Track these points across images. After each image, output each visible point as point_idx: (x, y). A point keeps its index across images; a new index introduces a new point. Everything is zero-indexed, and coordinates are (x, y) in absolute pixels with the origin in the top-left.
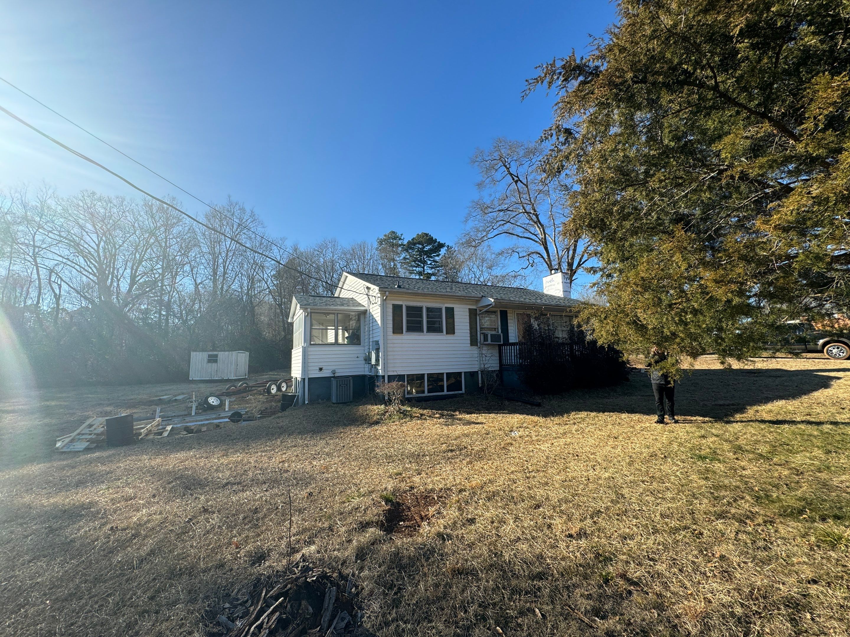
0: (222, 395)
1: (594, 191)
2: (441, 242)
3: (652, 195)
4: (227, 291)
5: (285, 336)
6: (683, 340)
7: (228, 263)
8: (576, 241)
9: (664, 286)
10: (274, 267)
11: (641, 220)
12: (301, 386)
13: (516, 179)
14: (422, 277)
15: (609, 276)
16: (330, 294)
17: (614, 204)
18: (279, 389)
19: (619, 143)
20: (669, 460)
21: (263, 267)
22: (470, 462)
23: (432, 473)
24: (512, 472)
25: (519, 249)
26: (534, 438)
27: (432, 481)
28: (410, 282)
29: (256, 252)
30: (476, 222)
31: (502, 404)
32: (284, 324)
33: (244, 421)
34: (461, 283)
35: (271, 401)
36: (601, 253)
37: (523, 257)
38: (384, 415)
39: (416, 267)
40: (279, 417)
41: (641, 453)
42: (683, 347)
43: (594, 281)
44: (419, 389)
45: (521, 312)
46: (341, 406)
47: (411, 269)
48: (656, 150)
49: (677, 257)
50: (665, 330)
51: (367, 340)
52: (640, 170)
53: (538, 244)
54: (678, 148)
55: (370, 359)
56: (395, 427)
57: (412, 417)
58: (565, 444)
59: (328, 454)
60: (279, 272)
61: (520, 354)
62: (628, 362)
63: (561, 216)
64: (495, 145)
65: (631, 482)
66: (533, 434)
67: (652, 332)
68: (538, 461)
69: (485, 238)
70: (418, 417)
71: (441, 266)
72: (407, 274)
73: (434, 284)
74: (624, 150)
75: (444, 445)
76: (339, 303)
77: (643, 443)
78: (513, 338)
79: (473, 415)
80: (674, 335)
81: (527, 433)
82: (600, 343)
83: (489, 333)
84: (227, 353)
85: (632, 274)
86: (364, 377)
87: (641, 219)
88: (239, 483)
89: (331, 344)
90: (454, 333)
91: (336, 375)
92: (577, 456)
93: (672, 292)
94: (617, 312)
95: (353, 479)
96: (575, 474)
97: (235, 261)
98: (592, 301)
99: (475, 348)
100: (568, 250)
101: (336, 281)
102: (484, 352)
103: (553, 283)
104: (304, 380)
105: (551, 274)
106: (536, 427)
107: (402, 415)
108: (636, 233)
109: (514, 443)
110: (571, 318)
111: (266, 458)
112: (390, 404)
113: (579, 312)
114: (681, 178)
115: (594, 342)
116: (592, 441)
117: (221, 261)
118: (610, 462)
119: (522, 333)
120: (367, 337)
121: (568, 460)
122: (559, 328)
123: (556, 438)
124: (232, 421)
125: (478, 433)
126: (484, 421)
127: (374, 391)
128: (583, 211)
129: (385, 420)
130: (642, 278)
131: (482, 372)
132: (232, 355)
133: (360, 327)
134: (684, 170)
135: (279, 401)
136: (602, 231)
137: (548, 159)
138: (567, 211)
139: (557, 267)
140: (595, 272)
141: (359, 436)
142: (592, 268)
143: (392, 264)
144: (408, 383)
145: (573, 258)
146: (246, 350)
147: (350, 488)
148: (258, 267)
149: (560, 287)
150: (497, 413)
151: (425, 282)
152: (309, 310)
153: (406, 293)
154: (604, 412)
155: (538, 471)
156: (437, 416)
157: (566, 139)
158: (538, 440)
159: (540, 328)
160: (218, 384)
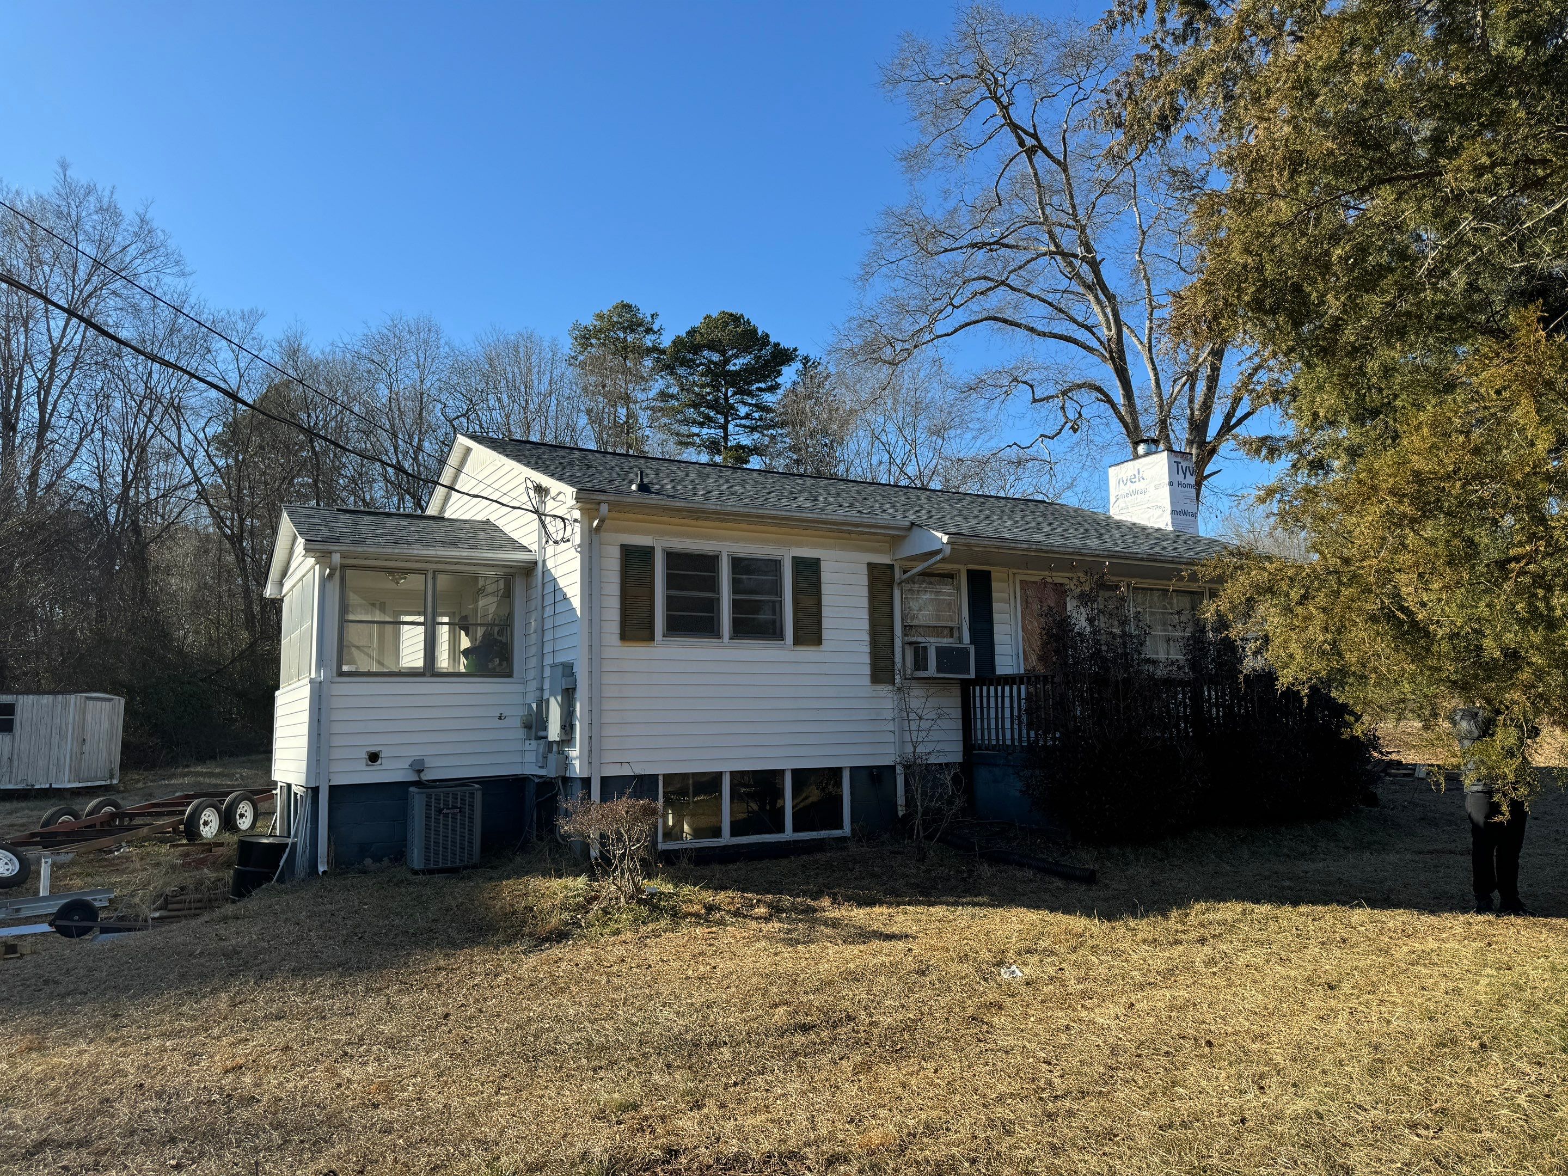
0: (30, 840)
1: (1273, 194)
2: (786, 344)
3: (1451, 211)
4: (50, 486)
5: (252, 645)
6: (1540, 674)
7: (55, 391)
8: (1218, 354)
9: (1482, 504)
10: (217, 409)
11: (1417, 293)
12: (304, 811)
13: (1030, 142)
14: (718, 459)
15: (1319, 465)
16: (409, 502)
17: (1334, 239)
18: (228, 822)
19: (1353, 43)
20: (1495, 1056)
21: (178, 409)
22: (865, 1067)
23: (740, 1101)
24: (1000, 1099)
25: (1036, 375)
26: (1074, 987)
27: (740, 1129)
28: (678, 474)
29: (154, 358)
30: (899, 283)
31: (970, 872)
32: (249, 606)
33: (104, 930)
34: (846, 481)
35: (200, 863)
36: (1295, 393)
37: (1048, 398)
38: (584, 908)
39: (701, 425)
40: (225, 919)
41: (1409, 1035)
42: (1541, 696)
43: (1271, 482)
44: (704, 822)
45: (1036, 576)
46: (437, 878)
47: (684, 429)
48: (1468, 70)
49: (1523, 412)
50: (1488, 643)
51: (533, 662)
52: (1417, 132)
53: (1095, 359)
54: (1536, 65)
55: (542, 724)
56: (620, 951)
57: (676, 915)
58: (1172, 1007)
59: (392, 1043)
60: (234, 428)
61: (1029, 711)
62: (1373, 741)
63: (1173, 267)
64: (964, 27)
65: (1375, 1128)
66: (1070, 974)
67: (1445, 647)
68: (1083, 1063)
69: (927, 337)
70: (697, 915)
71: (783, 425)
72: (672, 449)
73: (757, 483)
74: (1368, 66)
75: (781, 1010)
76: (438, 537)
77: (1417, 1001)
78: (1008, 660)
79: (877, 909)
80: (1513, 656)
81: (1051, 970)
82: (1285, 679)
83: (933, 643)
84: (47, 699)
85: (1385, 462)
86: (517, 783)
87: (1416, 289)
88: (82, 1143)
89: (412, 674)
90: (818, 641)
91: (426, 776)
92: (1209, 1044)
93: (1508, 520)
94: (1340, 583)
95: (477, 1124)
96: (1198, 1105)
97: (80, 386)
98: (1266, 546)
99: (884, 690)
100: (1192, 377)
101: (433, 464)
102: (914, 704)
103: (1139, 486)
104: (314, 791)
105: (1136, 457)
106: (1081, 952)
107: (644, 910)
108: (1402, 334)
109: (1008, 1001)
110: (1195, 597)
111: (177, 1057)
112: (606, 873)
113: (1221, 580)
114: (1544, 162)
115: (1267, 678)
116: (1254, 997)
117: (30, 384)
118: (1312, 1063)
119: (1037, 644)
120: (533, 650)
121: (1179, 1058)
122: (1158, 632)
123: (1142, 987)
124: (64, 931)
125: (892, 970)
126: (913, 929)
127: (553, 829)
128: (1237, 257)
129: (590, 925)
130: (1417, 474)
131: (907, 767)
132: (65, 706)
133: (509, 618)
134: (1552, 138)
135: (228, 865)
136: (1297, 324)
137: (1129, 85)
138: (1191, 255)
139: (1154, 433)
140: (1273, 452)
141: (501, 979)
142: (1265, 439)
143: (622, 411)
144: (668, 802)
145: (1207, 407)
146: (114, 688)
147: (465, 1155)
148: (160, 409)
149: (1163, 497)
150: (956, 904)
151: (728, 473)
152: (336, 558)
153: (666, 510)
154: (1295, 903)
155: (1084, 1094)
156: (762, 911)
157: (1189, 23)
158: (1084, 995)
159: (1095, 632)
160: (15, 805)
